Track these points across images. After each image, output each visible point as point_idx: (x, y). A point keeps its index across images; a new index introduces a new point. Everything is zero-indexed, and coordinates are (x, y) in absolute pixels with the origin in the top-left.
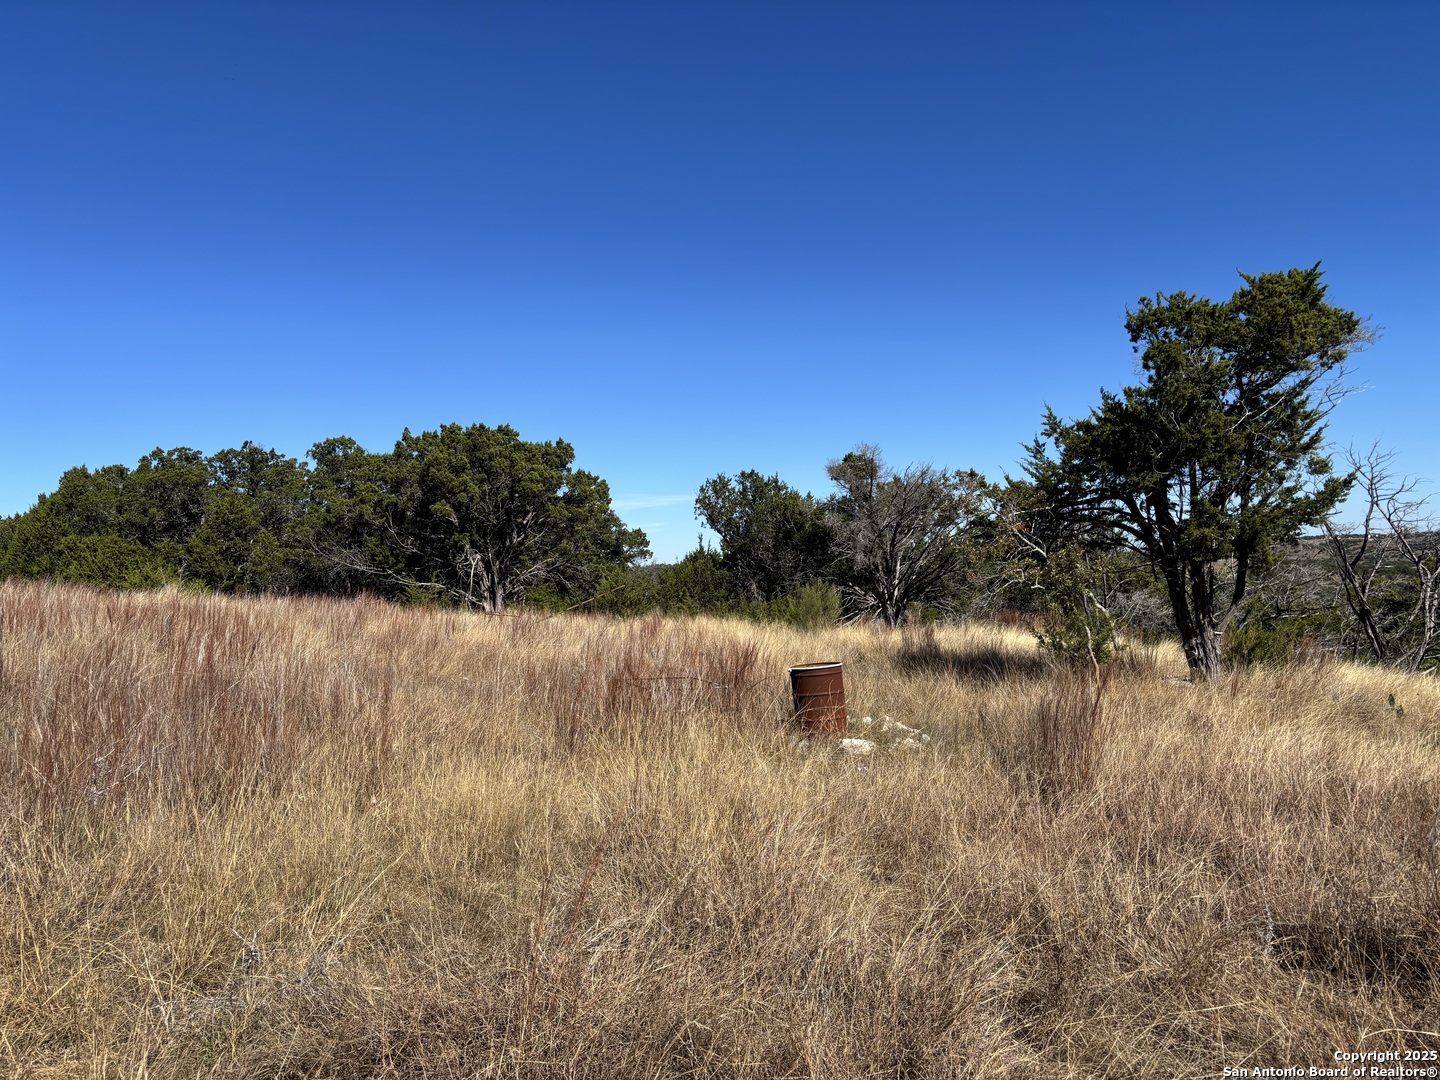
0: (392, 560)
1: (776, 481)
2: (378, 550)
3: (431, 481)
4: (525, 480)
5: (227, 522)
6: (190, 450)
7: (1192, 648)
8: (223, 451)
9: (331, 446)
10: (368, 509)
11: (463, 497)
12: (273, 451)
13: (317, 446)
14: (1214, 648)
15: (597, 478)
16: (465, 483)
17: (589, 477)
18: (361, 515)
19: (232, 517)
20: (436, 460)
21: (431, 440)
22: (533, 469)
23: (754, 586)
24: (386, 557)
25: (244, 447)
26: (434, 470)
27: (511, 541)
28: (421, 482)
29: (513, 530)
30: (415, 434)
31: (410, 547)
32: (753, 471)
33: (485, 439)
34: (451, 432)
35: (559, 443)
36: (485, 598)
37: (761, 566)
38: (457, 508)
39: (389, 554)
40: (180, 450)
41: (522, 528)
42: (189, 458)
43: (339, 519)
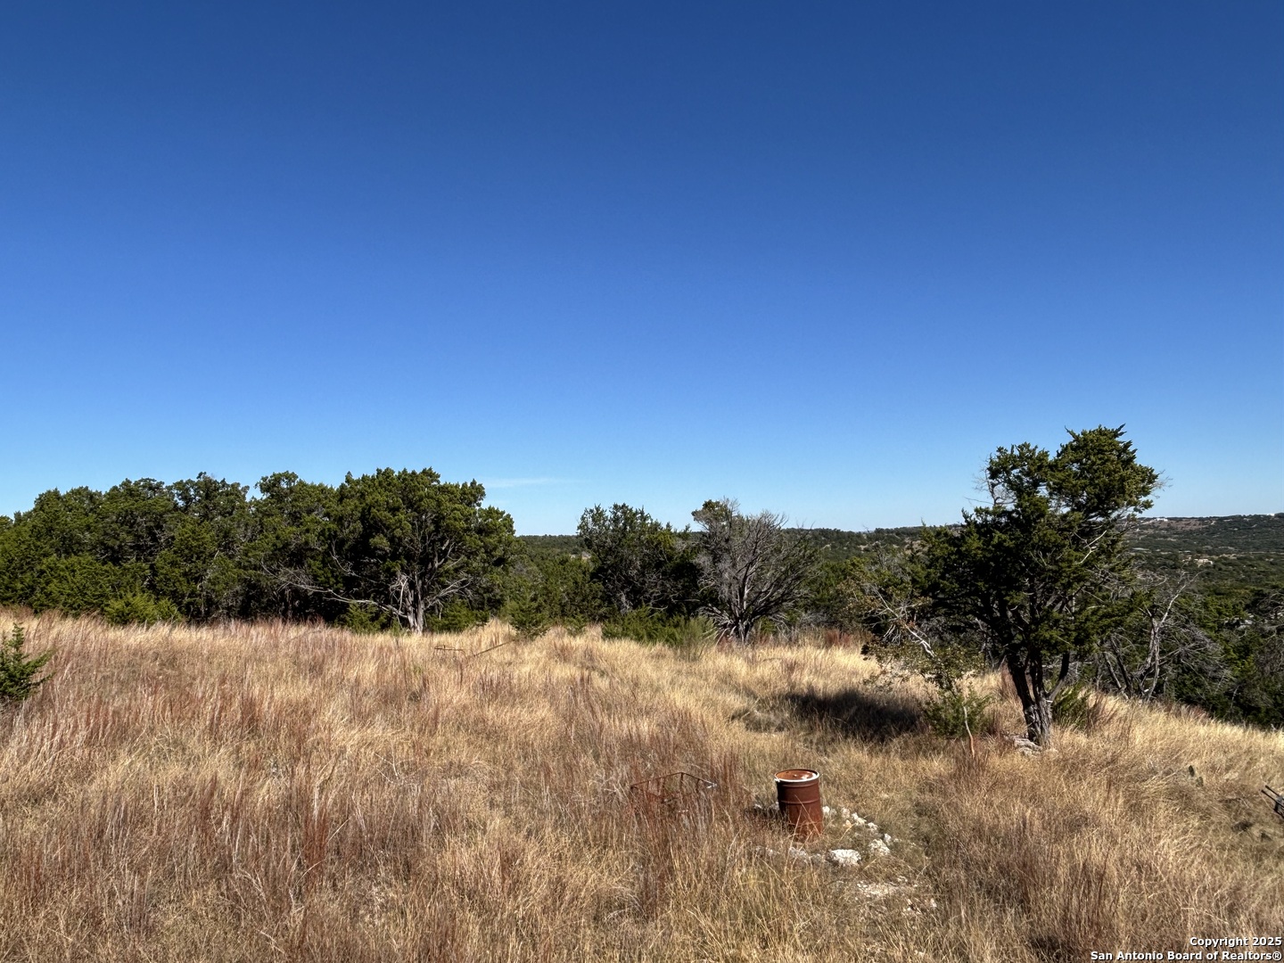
0: (332, 580)
1: (642, 513)
2: (321, 572)
3: (372, 519)
4: (449, 519)
5: (190, 548)
6: (154, 480)
7: (1030, 713)
8: (182, 481)
9: (277, 479)
10: (312, 538)
11: (398, 532)
12: (223, 481)
13: (264, 479)
14: (1047, 714)
15: (503, 513)
16: (400, 521)
17: (497, 512)
18: (307, 543)
19: (195, 544)
20: (376, 502)
21: (370, 483)
22: (455, 509)
23: (624, 599)
24: (327, 578)
25: (199, 477)
26: (375, 510)
27: (433, 565)
28: (363, 519)
29: (435, 556)
30: (356, 476)
31: (348, 571)
32: (624, 505)
33: (416, 483)
34: (386, 475)
35: (473, 483)
36: (409, 612)
37: (628, 581)
38: (391, 540)
39: (330, 575)
40: (145, 480)
41: (442, 555)
42: (155, 488)
43: (286, 545)
